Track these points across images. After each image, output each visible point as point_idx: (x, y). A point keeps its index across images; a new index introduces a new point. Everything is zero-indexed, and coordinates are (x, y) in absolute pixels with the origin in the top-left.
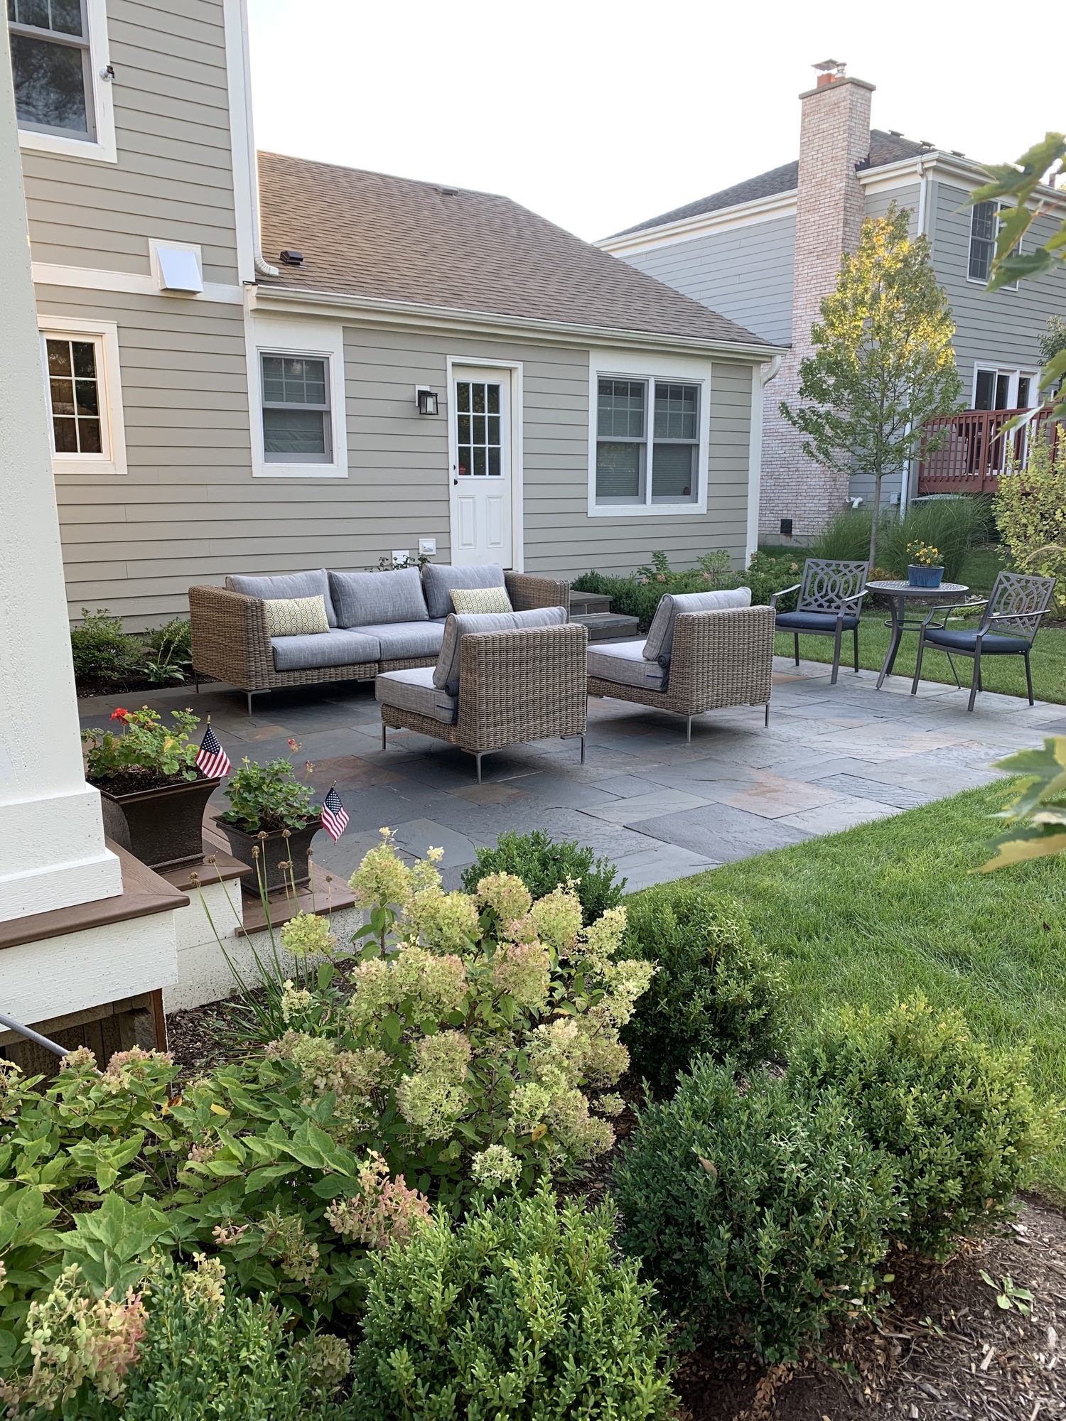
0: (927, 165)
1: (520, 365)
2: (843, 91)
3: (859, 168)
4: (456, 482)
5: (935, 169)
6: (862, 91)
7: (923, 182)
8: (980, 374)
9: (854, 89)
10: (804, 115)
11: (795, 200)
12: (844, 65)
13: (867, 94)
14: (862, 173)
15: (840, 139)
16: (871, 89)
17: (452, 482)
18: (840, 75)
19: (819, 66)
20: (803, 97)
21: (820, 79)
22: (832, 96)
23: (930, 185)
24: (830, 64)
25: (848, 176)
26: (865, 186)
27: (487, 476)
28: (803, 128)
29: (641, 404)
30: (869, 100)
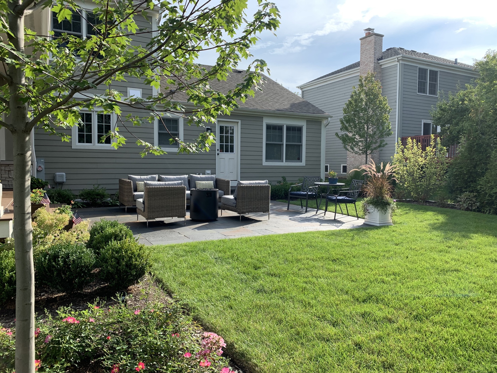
0: (399, 59)
1: (240, 121)
2: (373, 37)
3: (379, 60)
4: (218, 154)
5: (402, 60)
6: (379, 37)
7: (398, 64)
8: (425, 124)
9: (376, 37)
10: (361, 44)
11: (359, 70)
12: (374, 29)
13: (381, 38)
14: (380, 61)
15: (372, 52)
16: (382, 36)
17: (217, 154)
18: (372, 32)
19: (366, 30)
20: (361, 39)
21: (366, 34)
22: (369, 39)
23: (401, 64)
24: (369, 29)
25: (375, 62)
26: (381, 65)
27: (229, 153)
28: (361, 49)
29: (282, 132)
30: (382, 39)
